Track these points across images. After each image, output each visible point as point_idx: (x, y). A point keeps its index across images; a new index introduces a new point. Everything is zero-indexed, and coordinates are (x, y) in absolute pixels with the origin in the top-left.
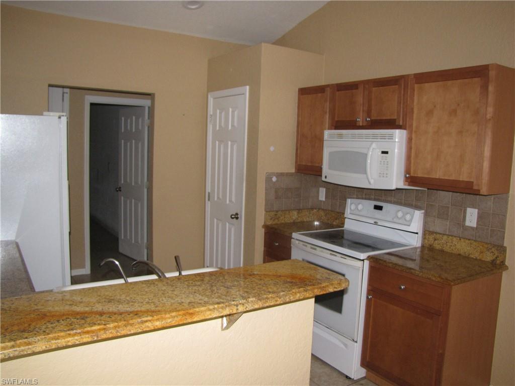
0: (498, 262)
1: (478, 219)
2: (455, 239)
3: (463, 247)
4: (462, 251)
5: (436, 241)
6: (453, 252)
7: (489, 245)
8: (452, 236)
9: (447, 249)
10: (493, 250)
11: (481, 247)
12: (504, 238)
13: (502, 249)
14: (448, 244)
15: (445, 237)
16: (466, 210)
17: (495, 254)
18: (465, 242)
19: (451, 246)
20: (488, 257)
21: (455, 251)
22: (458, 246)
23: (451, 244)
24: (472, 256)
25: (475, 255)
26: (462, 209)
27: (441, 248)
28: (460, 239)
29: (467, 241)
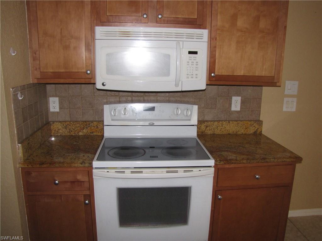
0: (258, 132)
1: (241, 104)
2: (224, 123)
3: (231, 128)
4: (231, 131)
5: (208, 128)
6: (223, 133)
7: (252, 122)
8: (222, 121)
9: (218, 132)
10: (255, 124)
11: (246, 125)
12: (260, 115)
13: (260, 123)
14: (218, 128)
15: (216, 123)
16: (232, 98)
17: (256, 127)
18: (233, 123)
19: (221, 129)
20: (251, 130)
21: (225, 133)
22: (228, 128)
23: (221, 127)
24: (239, 133)
25: (242, 131)
26: (228, 98)
27: (212, 132)
28: (229, 122)
29: (235, 122)
